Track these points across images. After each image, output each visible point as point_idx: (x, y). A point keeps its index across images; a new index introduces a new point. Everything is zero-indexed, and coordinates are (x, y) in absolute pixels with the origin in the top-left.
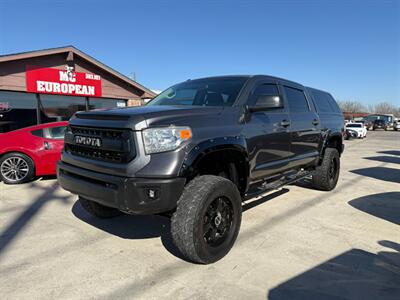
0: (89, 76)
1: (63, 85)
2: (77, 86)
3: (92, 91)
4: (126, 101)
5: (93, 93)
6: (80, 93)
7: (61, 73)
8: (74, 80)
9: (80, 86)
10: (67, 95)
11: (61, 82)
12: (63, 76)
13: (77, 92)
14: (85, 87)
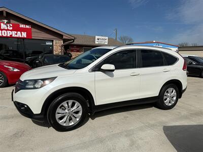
0: (22, 26)
1: (3, 31)
2: (13, 32)
3: (24, 35)
4: (52, 41)
5: (25, 36)
6: (16, 36)
7: (2, 24)
8: (11, 28)
9: (16, 32)
10: (7, 37)
11: (2, 30)
12: (3, 26)
13: (13, 36)
14: (19, 33)
